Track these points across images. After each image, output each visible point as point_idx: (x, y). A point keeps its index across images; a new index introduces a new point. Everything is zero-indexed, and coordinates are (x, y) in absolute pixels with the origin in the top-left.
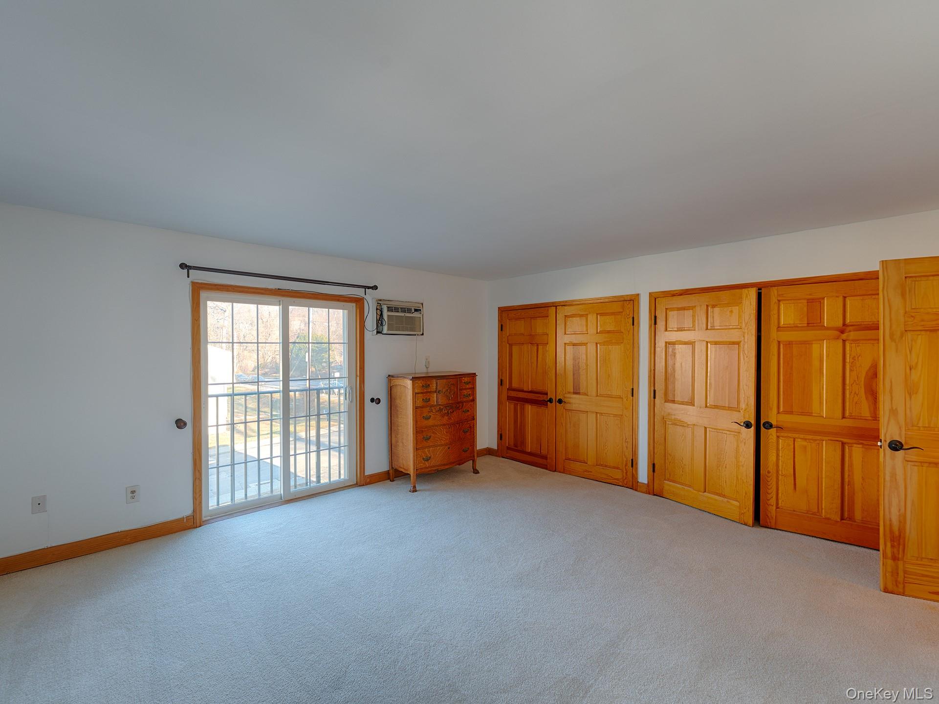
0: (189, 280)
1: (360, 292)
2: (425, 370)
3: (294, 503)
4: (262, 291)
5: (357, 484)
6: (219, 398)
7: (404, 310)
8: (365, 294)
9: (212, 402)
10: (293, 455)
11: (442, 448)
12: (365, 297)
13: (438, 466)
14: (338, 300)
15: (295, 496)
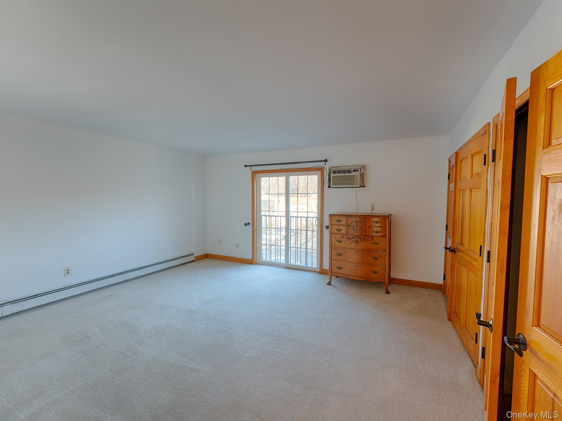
0: (251, 170)
1: (322, 164)
2: (370, 212)
3: (289, 270)
4: (274, 171)
5: (321, 272)
6: (281, 217)
7: (344, 172)
8: (325, 165)
9: (263, 218)
10: (299, 248)
11: (350, 264)
12: (325, 166)
13: (348, 275)
14: (309, 171)
15: (290, 266)
